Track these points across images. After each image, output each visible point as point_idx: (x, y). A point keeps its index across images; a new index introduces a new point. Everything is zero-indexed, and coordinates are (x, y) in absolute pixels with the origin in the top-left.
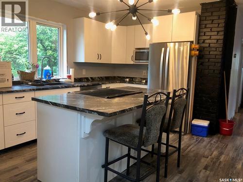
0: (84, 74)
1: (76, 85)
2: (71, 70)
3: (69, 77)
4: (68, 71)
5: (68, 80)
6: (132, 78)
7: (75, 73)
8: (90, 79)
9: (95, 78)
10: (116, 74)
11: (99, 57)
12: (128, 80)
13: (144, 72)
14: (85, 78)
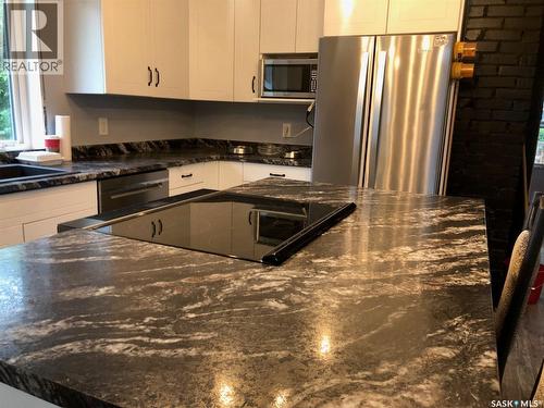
0: (105, 132)
1: (83, 174)
2: (59, 119)
3: (54, 145)
4: (49, 125)
5: (50, 155)
6: (255, 145)
7: (74, 129)
8: (123, 148)
9: (139, 145)
10: (201, 133)
11: (154, 76)
12: (241, 151)
13: (284, 125)
14: (107, 146)
